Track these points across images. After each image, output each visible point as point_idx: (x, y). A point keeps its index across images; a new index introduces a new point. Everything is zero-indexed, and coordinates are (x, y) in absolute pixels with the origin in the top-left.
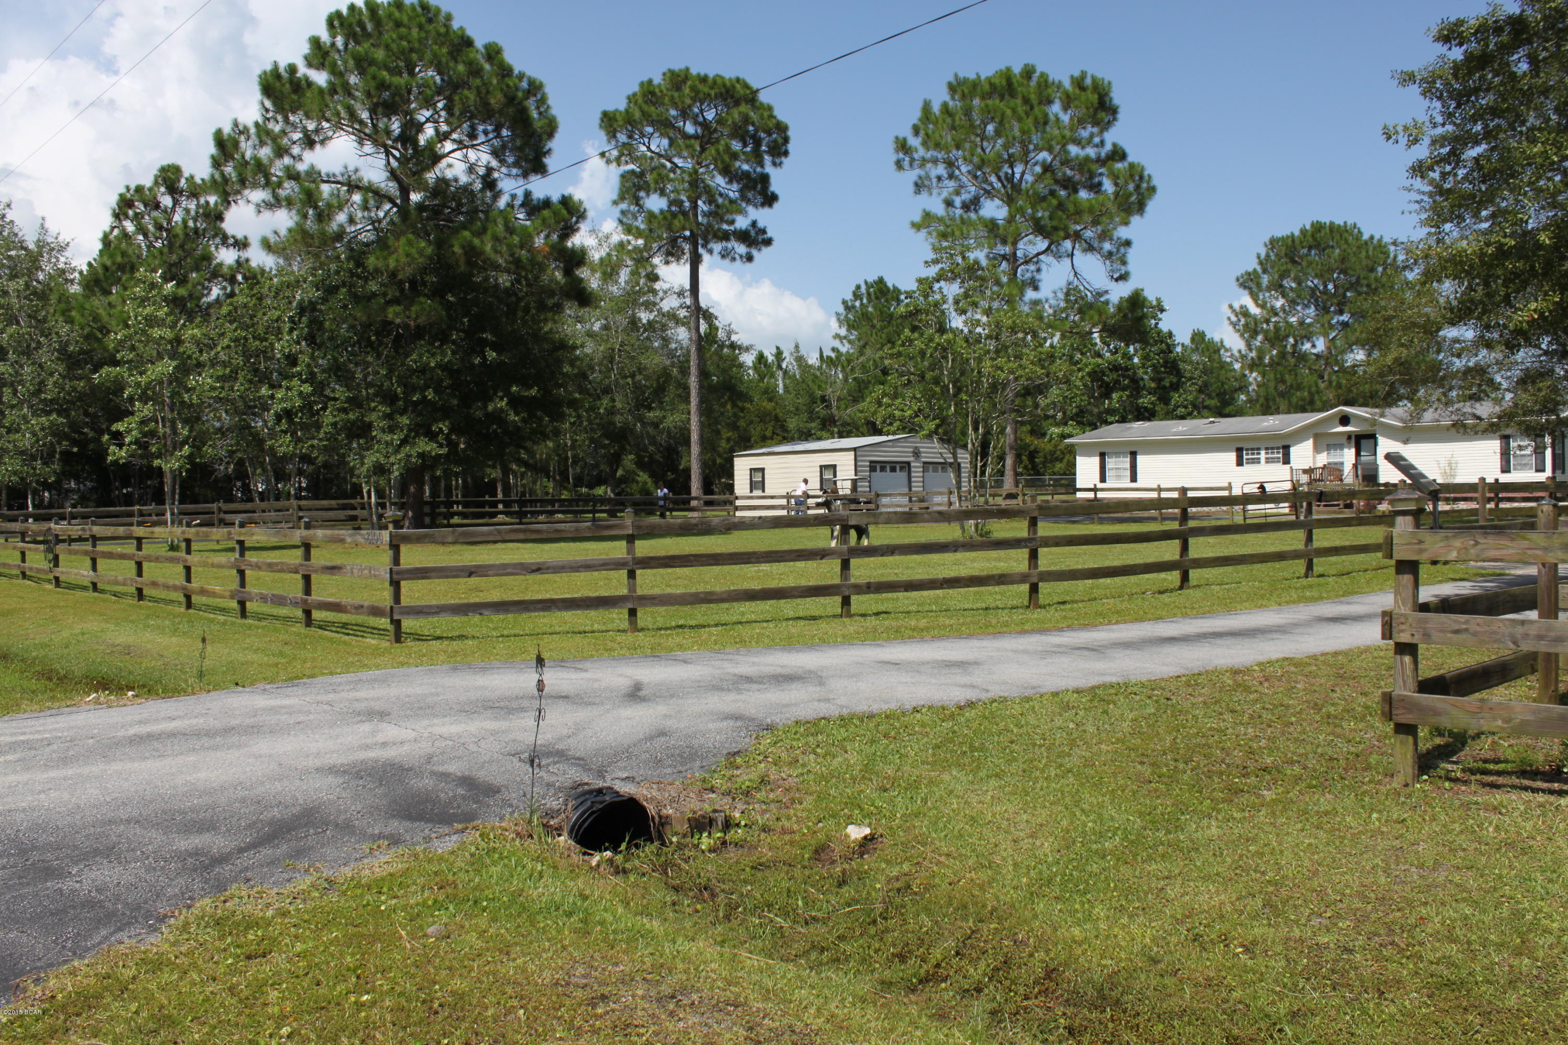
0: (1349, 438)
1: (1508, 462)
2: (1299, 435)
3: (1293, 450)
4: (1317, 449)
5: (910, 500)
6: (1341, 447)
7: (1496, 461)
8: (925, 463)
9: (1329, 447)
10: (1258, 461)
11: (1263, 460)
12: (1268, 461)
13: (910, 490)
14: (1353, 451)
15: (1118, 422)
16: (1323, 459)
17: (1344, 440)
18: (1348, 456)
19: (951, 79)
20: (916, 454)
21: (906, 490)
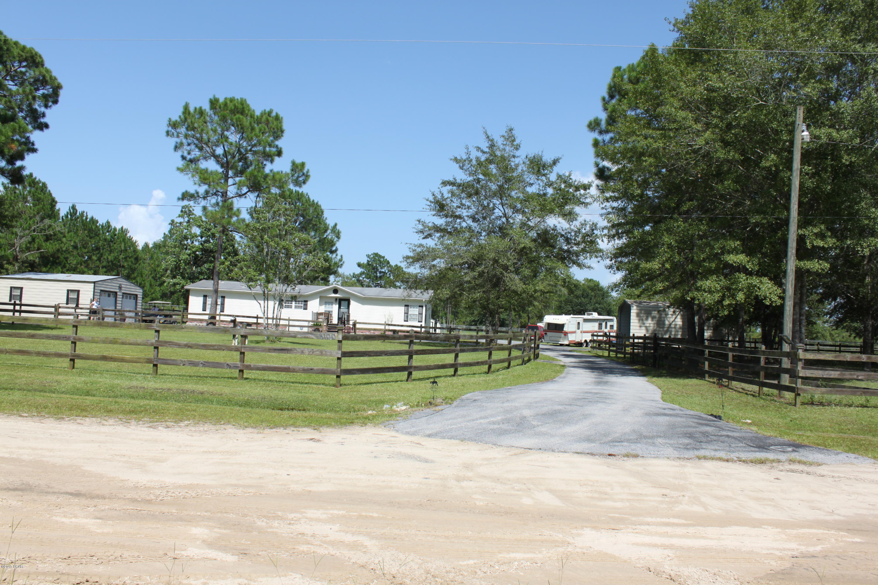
0: (336, 299)
1: (407, 317)
2: (313, 296)
3: (309, 303)
4: (321, 304)
5: (115, 314)
6: (332, 303)
7: (402, 316)
8: (123, 293)
9: (326, 303)
10: (291, 307)
11: (293, 307)
12: (296, 307)
13: (116, 308)
14: (337, 306)
15: (206, 279)
16: (322, 309)
17: (334, 300)
18: (335, 308)
19: (212, 97)
20: (120, 288)
21: (113, 308)
